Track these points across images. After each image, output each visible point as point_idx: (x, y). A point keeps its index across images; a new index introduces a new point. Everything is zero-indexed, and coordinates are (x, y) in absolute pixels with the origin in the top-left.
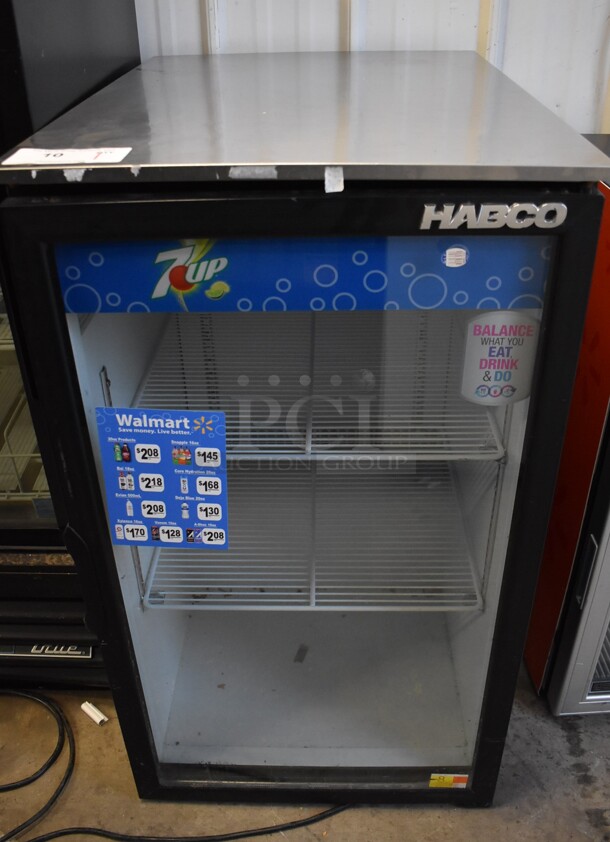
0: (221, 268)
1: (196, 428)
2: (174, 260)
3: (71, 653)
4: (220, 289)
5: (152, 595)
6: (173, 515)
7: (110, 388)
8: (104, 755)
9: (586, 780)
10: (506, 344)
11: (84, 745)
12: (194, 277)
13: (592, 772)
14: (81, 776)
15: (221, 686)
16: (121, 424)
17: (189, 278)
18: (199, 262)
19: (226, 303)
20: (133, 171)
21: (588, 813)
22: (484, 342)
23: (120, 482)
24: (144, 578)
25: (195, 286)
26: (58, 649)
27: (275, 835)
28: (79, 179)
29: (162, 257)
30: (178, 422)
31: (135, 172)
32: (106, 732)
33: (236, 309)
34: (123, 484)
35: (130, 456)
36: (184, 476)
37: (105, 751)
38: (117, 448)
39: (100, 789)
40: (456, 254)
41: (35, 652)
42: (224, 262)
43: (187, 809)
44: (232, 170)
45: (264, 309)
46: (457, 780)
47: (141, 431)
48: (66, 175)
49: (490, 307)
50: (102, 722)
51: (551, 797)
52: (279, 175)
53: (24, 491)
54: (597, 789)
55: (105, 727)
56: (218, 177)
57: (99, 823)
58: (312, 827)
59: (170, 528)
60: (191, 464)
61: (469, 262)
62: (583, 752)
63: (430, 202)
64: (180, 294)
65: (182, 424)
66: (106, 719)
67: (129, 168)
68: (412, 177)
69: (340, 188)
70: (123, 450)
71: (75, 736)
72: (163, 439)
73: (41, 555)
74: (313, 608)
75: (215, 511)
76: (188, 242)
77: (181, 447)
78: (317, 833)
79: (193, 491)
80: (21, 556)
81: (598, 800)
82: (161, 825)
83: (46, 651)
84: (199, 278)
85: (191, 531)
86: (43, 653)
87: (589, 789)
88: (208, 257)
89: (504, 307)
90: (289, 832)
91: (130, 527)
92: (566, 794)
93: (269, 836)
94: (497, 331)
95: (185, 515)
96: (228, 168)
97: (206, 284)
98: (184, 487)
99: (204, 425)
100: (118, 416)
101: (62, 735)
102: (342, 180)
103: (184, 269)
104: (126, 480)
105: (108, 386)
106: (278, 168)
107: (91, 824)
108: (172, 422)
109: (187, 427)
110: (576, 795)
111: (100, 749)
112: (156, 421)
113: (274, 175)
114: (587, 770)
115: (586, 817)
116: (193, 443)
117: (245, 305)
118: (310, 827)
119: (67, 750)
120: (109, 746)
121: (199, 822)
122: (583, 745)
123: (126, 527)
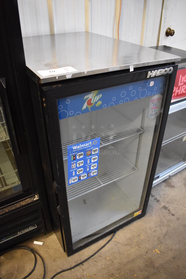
0: (100, 97)
1: (93, 144)
2: (89, 97)
3: (31, 228)
4: (100, 103)
6: (85, 171)
8: (49, 252)
9: (158, 201)
10: (156, 103)
11: (41, 253)
12: (93, 101)
13: (158, 199)
14: (47, 261)
16: (74, 149)
17: (92, 102)
18: (95, 97)
19: (101, 107)
20: (85, 73)
21: (163, 207)
22: (153, 103)
23: (72, 166)
25: (93, 104)
26: (26, 229)
27: (106, 246)
28: (70, 78)
29: (86, 97)
30: (89, 143)
32: (45, 246)
33: (103, 108)
34: (73, 167)
35: (75, 158)
36: (88, 159)
37: (49, 251)
38: (72, 157)
39: (55, 260)
40: (152, 83)
41: (19, 234)
42: (101, 95)
43: (81, 253)
44: (109, 69)
45: (109, 106)
46: (139, 212)
47: (79, 149)
48: (67, 77)
49: (154, 94)
51: (154, 208)
53: (6, 186)
54: (161, 202)
55: (44, 245)
57: (61, 269)
58: (113, 240)
59: (83, 175)
60: (91, 155)
61: (154, 84)
62: (154, 196)
63: (149, 71)
64: (89, 107)
65: (90, 144)
66: (43, 243)
68: (147, 65)
69: (133, 70)
70: (74, 157)
71: (37, 251)
72: (84, 150)
73: (19, 203)
74: (103, 185)
75: (95, 166)
76: (93, 92)
77: (89, 150)
78: (114, 241)
79: (91, 162)
80: (12, 206)
81: (163, 204)
82: (77, 260)
83: (23, 232)
84: (94, 101)
85: (89, 174)
86: (22, 232)
87: (160, 202)
88: (97, 95)
89: (157, 94)
90: (108, 244)
91: (73, 179)
92: (157, 206)
93: (104, 247)
94: (155, 100)
95: (88, 169)
97: (96, 103)
98: (88, 162)
99: (95, 143)
100: (73, 147)
101: (34, 253)
103: (91, 99)
104: (73, 165)
107: (59, 270)
108: (87, 144)
109: (91, 144)
110: (158, 205)
111: (47, 251)
112: (83, 145)
114: (157, 199)
115: (163, 209)
116: (92, 148)
117: (105, 106)
118: (112, 240)
119: (38, 256)
120: (49, 249)
121: (86, 254)
122: (153, 194)
123: (72, 179)
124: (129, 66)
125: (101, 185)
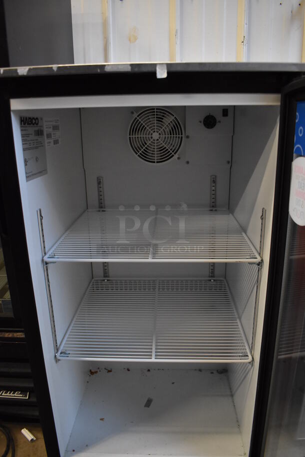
3: (17, 396)
5: (61, 353)
7: (43, 220)
11: (20, 453)
15: (102, 419)
24: (58, 346)
26: (10, 393)
28: (25, 74)
31: (55, 69)
37: (32, 456)
44: (106, 67)
48: (18, 71)
50: (32, 440)
52: (132, 69)
55: (34, 443)
56: (99, 71)
66: (35, 439)
67: (52, 67)
69: (165, 75)
73: (3, 333)
74: (153, 360)
83: (3, 394)
96: (105, 65)
101: (8, 447)
102: (166, 71)
105: (41, 220)
106: (131, 65)
111: (29, 455)
113: (129, 69)
119: (10, 454)
124: (155, 65)
125: (151, 358)
